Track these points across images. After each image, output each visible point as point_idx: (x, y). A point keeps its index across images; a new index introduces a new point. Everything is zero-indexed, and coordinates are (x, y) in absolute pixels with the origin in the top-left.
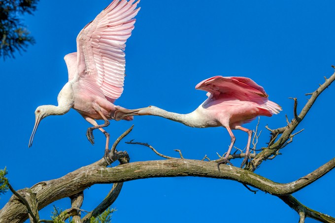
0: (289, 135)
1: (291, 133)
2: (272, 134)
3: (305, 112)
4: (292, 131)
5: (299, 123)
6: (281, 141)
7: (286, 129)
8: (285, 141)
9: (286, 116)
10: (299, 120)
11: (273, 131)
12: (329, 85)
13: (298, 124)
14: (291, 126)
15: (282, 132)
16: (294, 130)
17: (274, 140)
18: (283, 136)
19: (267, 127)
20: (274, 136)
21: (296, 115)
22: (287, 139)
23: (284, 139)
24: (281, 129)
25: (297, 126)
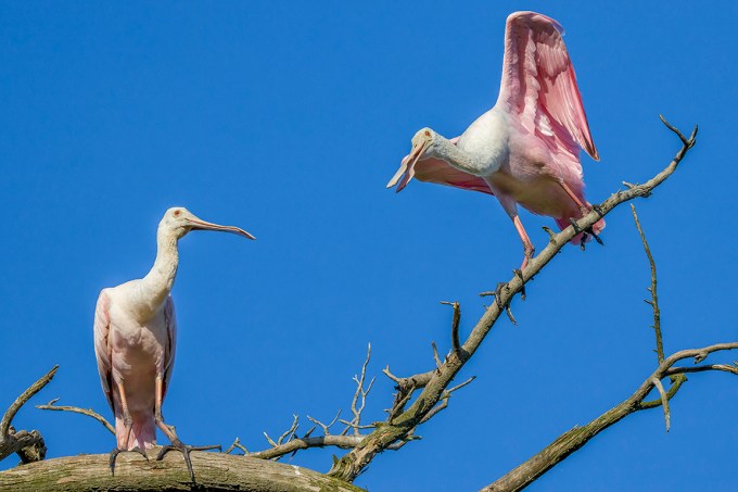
0: (441, 392)
1: (444, 387)
2: (398, 388)
3: (478, 337)
4: (448, 382)
5: (463, 363)
6: (420, 408)
7: (434, 379)
8: (430, 407)
9: (434, 345)
10: (464, 357)
11: (402, 381)
12: (537, 272)
13: (461, 366)
14: (445, 371)
15: (424, 385)
16: (451, 379)
17: (404, 404)
18: (426, 393)
19: (386, 371)
20: (405, 394)
21: (457, 344)
22: (435, 403)
23: (427, 403)
24: (420, 377)
25: (458, 369)
